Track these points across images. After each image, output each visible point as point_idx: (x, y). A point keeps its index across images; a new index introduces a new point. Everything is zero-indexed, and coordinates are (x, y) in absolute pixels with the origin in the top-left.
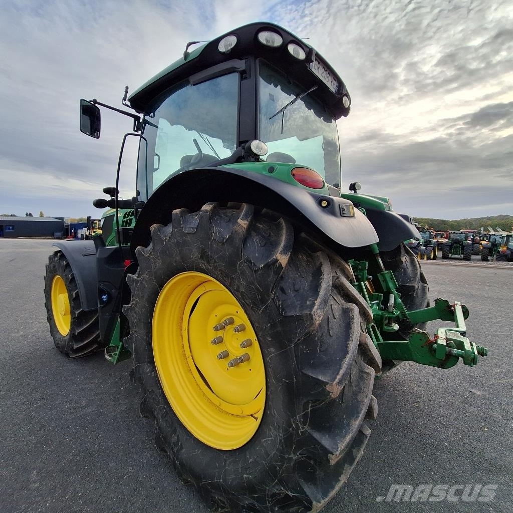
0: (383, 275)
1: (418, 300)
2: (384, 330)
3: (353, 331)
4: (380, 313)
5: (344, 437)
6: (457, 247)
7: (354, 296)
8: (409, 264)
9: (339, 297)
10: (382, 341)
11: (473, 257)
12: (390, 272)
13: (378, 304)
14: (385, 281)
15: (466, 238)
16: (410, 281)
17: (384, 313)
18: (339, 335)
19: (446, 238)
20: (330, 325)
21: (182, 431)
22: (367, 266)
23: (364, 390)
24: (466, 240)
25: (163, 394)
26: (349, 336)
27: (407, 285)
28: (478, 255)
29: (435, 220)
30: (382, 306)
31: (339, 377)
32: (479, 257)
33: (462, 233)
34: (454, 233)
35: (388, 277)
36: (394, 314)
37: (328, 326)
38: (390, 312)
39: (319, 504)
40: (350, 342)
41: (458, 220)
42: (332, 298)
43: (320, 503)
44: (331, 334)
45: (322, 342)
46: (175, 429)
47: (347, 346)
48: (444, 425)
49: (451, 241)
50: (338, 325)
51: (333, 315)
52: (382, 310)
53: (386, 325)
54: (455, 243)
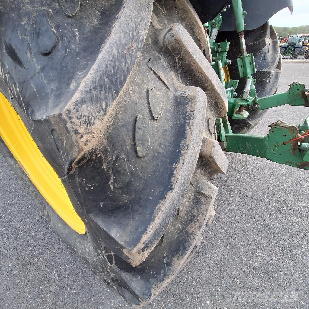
0: (243, 59)
1: (268, 87)
2: (233, 118)
3: (188, 142)
4: (233, 100)
5: (161, 281)
6: (290, 49)
7: (202, 73)
8: (270, 48)
9: (172, 74)
10: (231, 133)
11: (299, 57)
12: (252, 55)
13: (232, 91)
14: (243, 66)
15: (300, 40)
16: (268, 66)
17: (237, 101)
18: (161, 151)
19: (284, 42)
20: (138, 136)
21: (49, 209)
22: (228, 47)
23: (199, 219)
24: (299, 43)
25: (30, 181)
26: (180, 152)
27: (264, 70)
28: (302, 55)
29: (279, 27)
30: (236, 94)
31: (145, 238)
32: (303, 56)
33: (298, 36)
34: (292, 37)
35: (247, 61)
36: (248, 101)
37: (134, 138)
38: (244, 99)
39: (138, 306)
40: (179, 165)
41: (296, 27)
42: (154, 76)
43: (140, 305)
44: (139, 154)
45: (117, 172)
46: (45, 207)
47: (171, 174)
48: (261, 181)
49: (287, 44)
50: (161, 131)
51: (150, 111)
52: (235, 97)
53: (236, 113)
54: (290, 45)
